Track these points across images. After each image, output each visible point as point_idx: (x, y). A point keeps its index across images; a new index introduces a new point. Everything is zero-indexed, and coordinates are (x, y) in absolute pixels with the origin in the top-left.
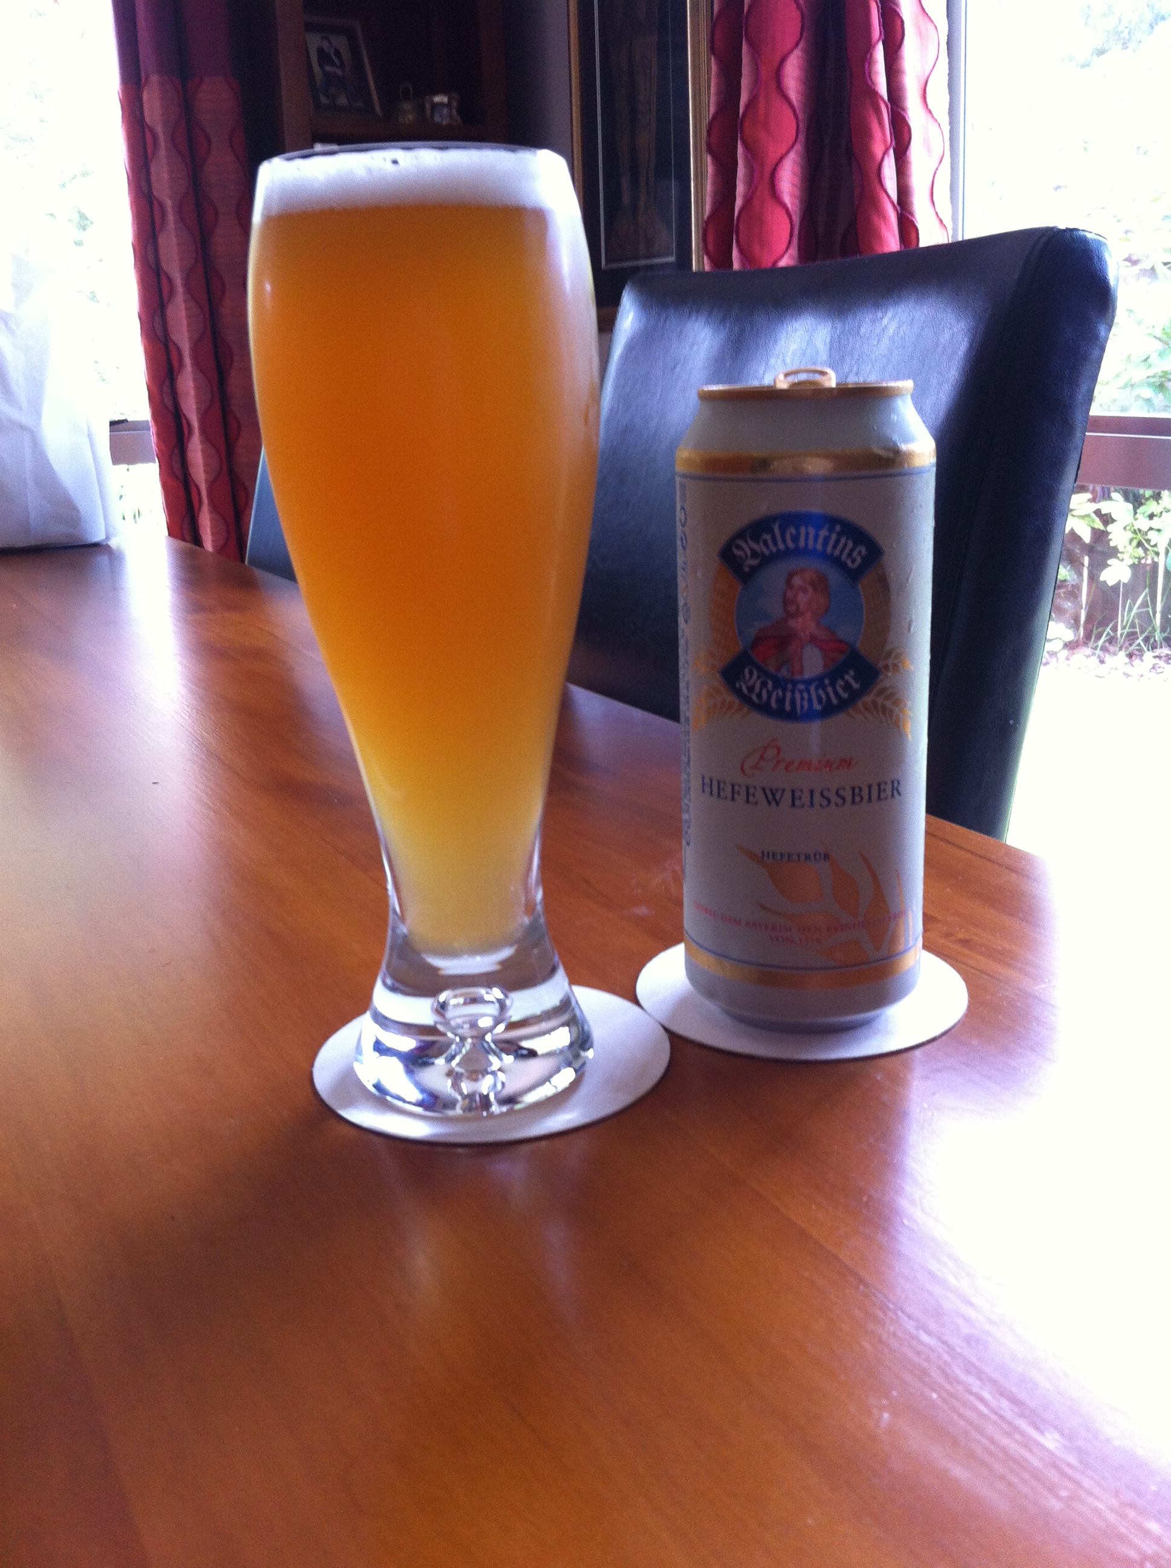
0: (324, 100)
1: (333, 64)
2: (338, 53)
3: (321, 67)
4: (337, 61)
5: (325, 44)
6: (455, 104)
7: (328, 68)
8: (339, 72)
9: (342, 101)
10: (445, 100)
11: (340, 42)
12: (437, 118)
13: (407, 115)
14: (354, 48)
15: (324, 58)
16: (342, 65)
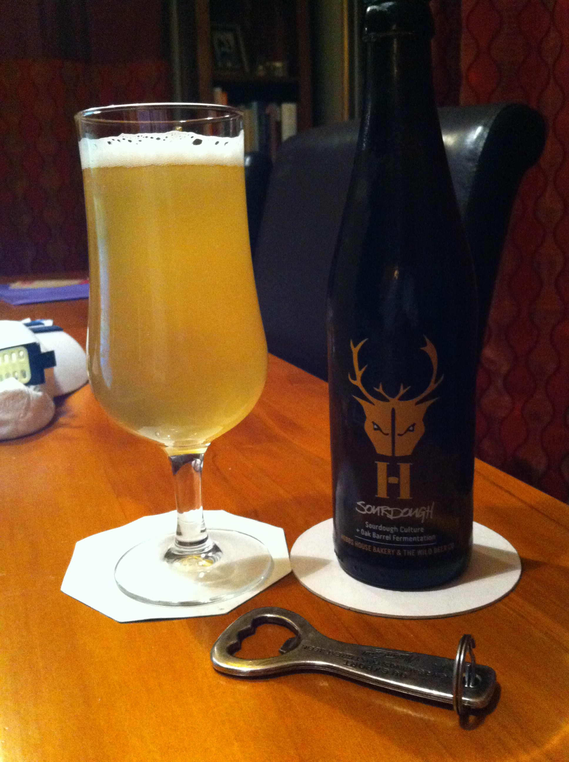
0: (220, 64)
1: (224, 46)
2: (228, 41)
3: (219, 48)
4: (228, 46)
5: (221, 37)
6: (285, 66)
7: (223, 49)
8: (228, 50)
9: (229, 65)
10: (281, 65)
11: (230, 36)
12: (276, 74)
13: (261, 71)
14: (236, 39)
15: (221, 44)
16: (230, 48)
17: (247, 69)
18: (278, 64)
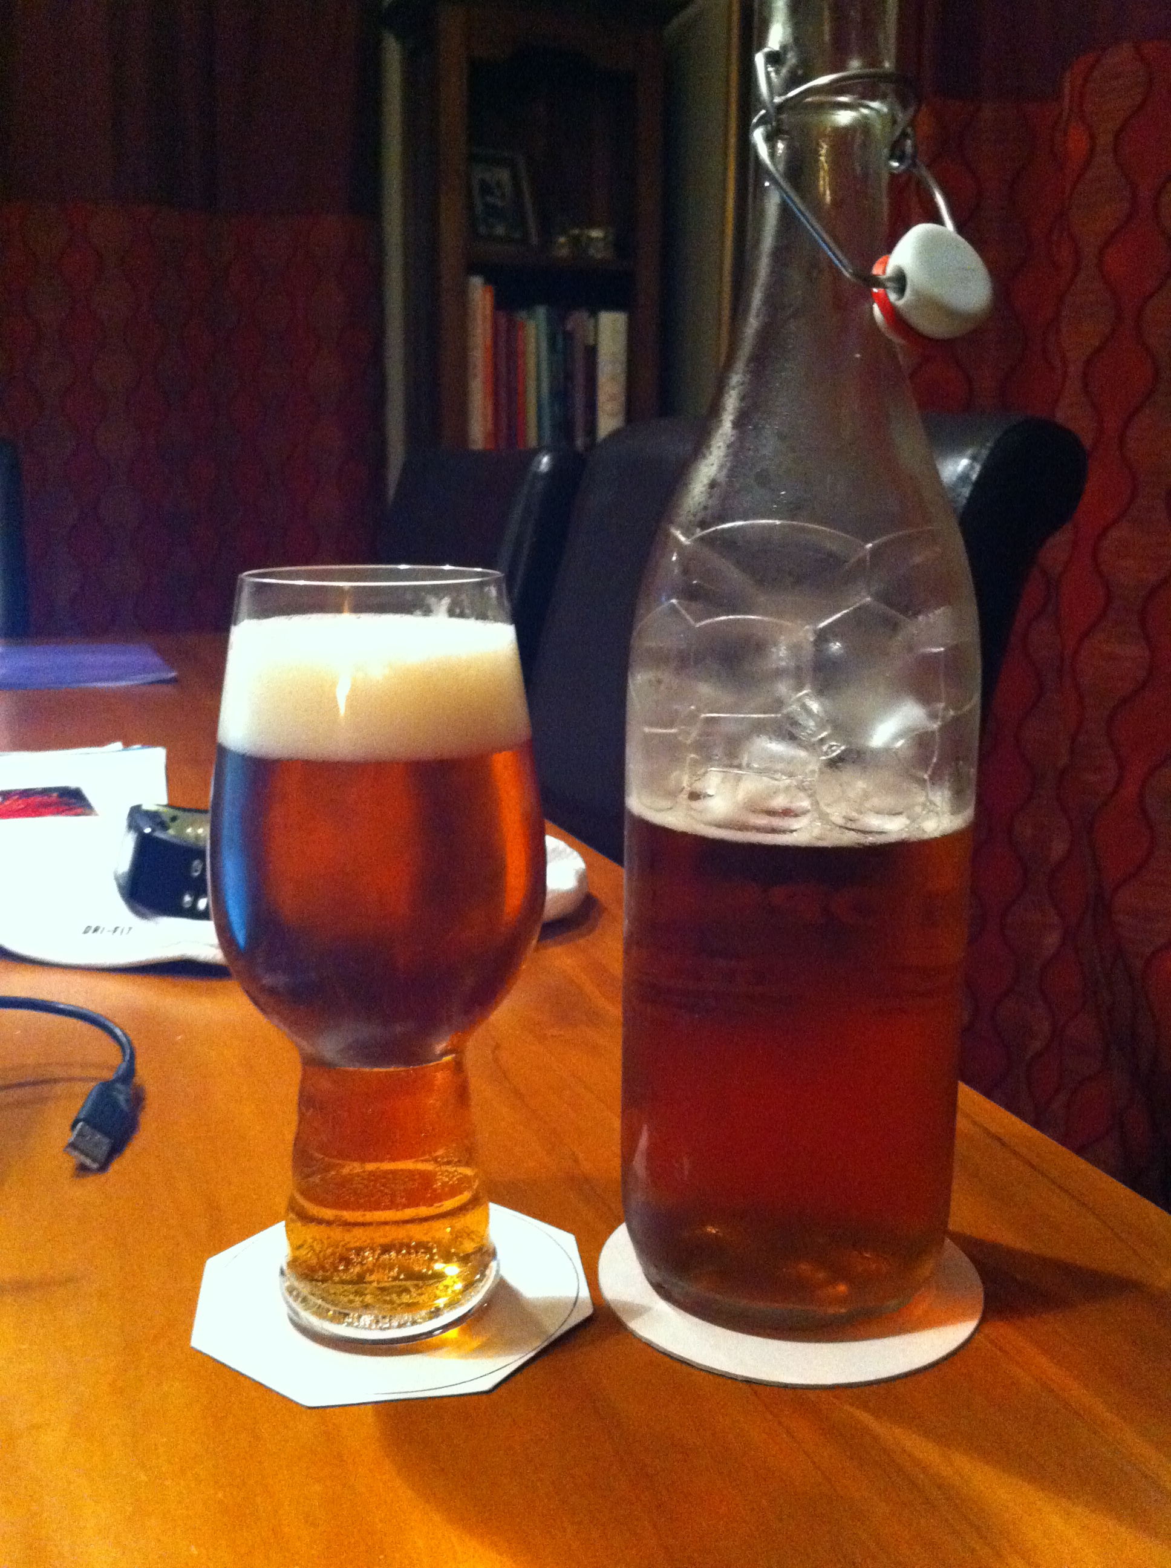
0: (482, 230)
1: (492, 194)
2: (499, 184)
3: (482, 195)
4: (499, 194)
5: (487, 176)
6: (611, 238)
7: (489, 199)
8: (499, 203)
9: (500, 230)
11: (504, 175)
12: (592, 251)
13: (561, 248)
14: (516, 181)
15: (486, 189)
16: (503, 197)
17: (534, 240)
18: (596, 234)
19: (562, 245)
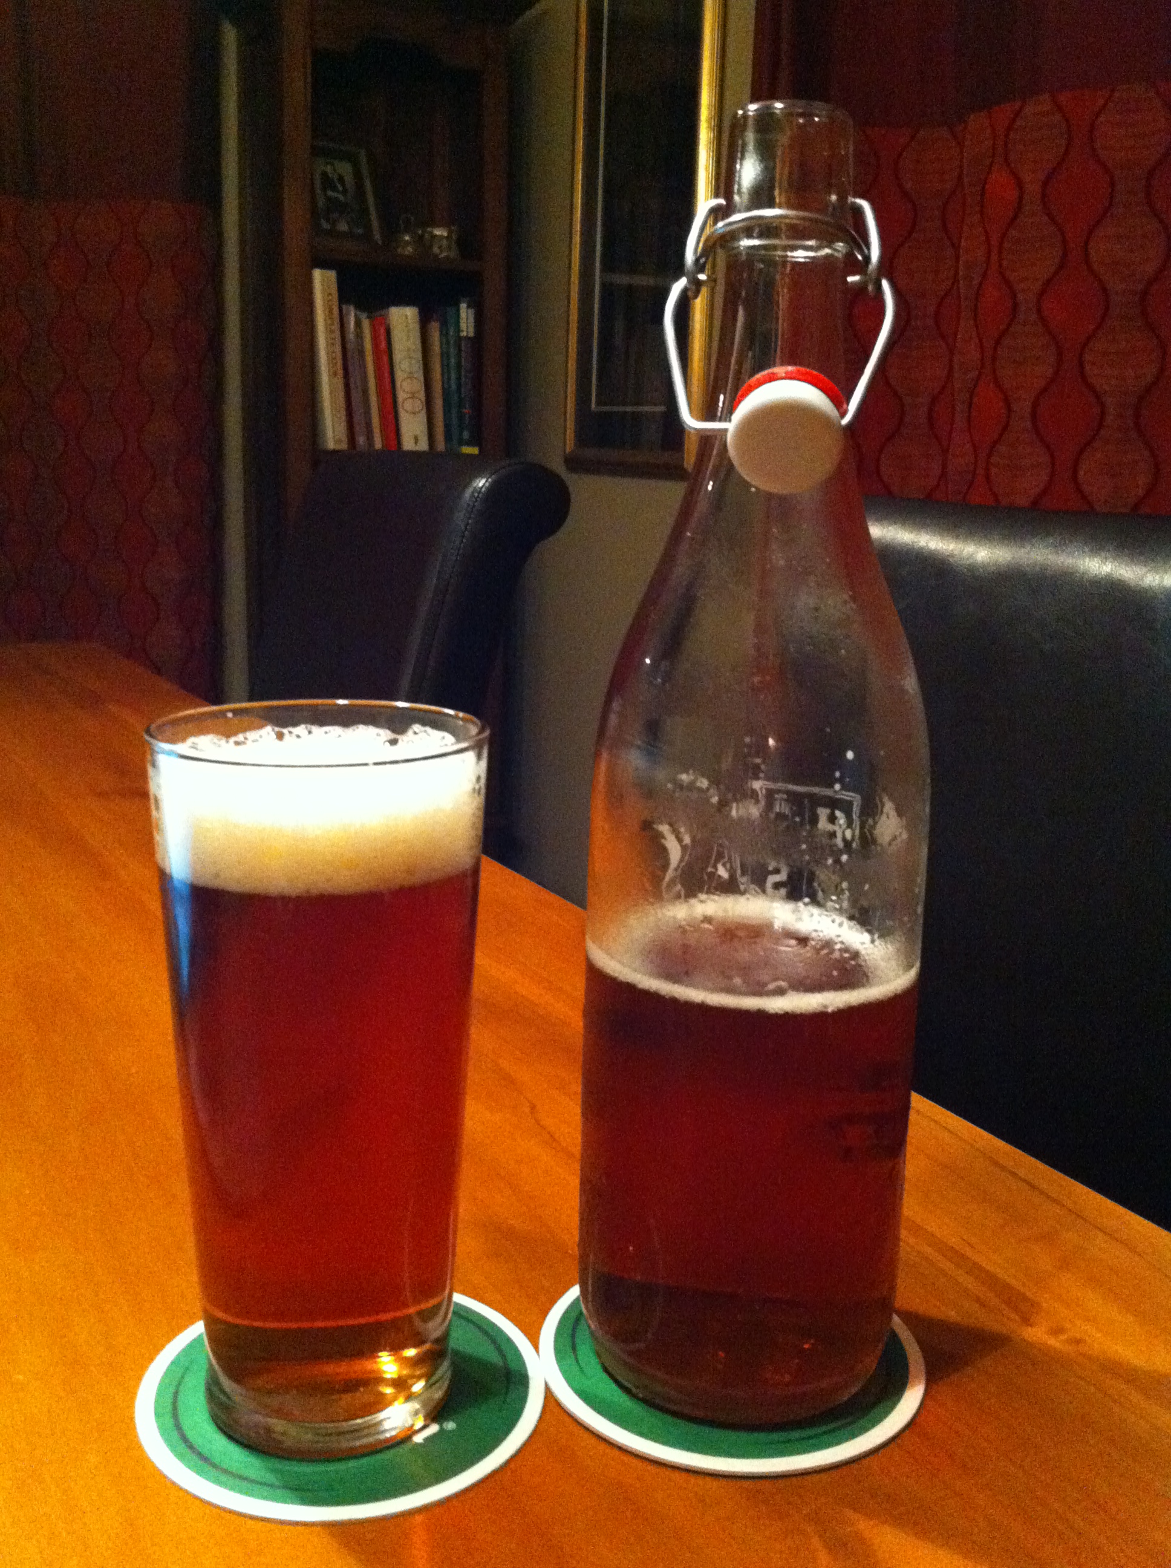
0: (325, 225)
1: (336, 189)
2: (341, 179)
3: (324, 189)
4: (341, 189)
5: (329, 169)
6: (454, 237)
7: (330, 193)
8: (341, 198)
9: (343, 227)
10: (445, 234)
12: (436, 250)
13: (407, 245)
14: (358, 175)
15: (328, 183)
16: (345, 192)
17: (377, 236)
18: (438, 232)
19: (407, 243)
